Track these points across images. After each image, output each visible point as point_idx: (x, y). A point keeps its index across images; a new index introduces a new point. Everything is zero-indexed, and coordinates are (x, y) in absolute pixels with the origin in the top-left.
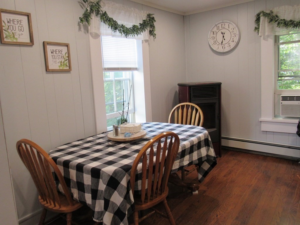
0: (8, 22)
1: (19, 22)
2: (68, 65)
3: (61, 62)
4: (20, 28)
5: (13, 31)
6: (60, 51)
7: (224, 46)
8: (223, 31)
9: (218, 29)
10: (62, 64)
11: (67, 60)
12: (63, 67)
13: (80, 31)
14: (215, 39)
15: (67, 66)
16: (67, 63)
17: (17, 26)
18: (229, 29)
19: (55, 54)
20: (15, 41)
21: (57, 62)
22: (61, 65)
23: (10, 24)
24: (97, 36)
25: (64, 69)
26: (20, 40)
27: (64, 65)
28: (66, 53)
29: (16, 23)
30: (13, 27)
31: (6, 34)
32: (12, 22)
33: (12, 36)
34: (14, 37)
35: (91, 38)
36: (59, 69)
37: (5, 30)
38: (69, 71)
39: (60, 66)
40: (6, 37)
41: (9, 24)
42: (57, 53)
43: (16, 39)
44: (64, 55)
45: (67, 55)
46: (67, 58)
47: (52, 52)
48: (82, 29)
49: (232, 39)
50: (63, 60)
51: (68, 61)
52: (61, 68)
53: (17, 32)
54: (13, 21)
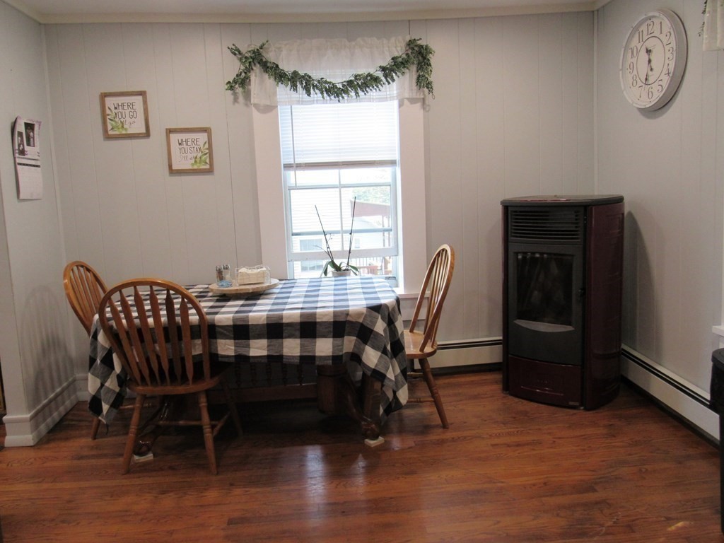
0: (116, 108)
1: (131, 105)
2: (208, 161)
3: (196, 157)
4: (131, 114)
5: (122, 120)
6: (195, 141)
7: (650, 90)
8: (649, 44)
9: (641, 40)
10: (198, 160)
11: (206, 154)
12: (198, 165)
13: (236, 104)
14: (635, 72)
15: (206, 163)
16: (206, 158)
17: (127, 112)
18: (661, 37)
19: (185, 146)
20: (124, 132)
21: (189, 157)
22: (196, 162)
23: (118, 111)
24: (270, 108)
25: (201, 168)
26: (130, 131)
27: (200, 161)
28: (205, 143)
29: (126, 107)
30: (122, 113)
31: (112, 125)
32: (120, 107)
33: (120, 127)
34: (123, 127)
35: (255, 113)
36: (191, 168)
37: (110, 119)
38: (210, 171)
39: (193, 165)
40: (112, 129)
41: (116, 111)
42: (190, 143)
43: (126, 129)
44: (202, 147)
45: (207, 146)
46: (207, 151)
47: (180, 144)
48: (241, 99)
49: (666, 65)
50: (200, 154)
51: (208, 155)
52: (195, 167)
53: (128, 120)
54: (123, 105)
